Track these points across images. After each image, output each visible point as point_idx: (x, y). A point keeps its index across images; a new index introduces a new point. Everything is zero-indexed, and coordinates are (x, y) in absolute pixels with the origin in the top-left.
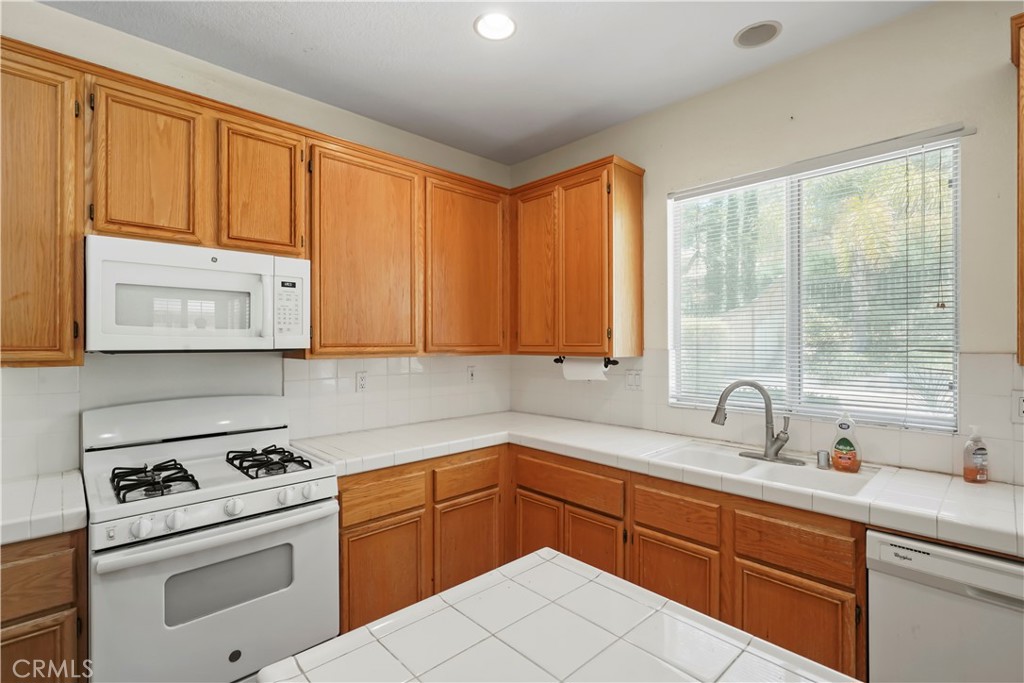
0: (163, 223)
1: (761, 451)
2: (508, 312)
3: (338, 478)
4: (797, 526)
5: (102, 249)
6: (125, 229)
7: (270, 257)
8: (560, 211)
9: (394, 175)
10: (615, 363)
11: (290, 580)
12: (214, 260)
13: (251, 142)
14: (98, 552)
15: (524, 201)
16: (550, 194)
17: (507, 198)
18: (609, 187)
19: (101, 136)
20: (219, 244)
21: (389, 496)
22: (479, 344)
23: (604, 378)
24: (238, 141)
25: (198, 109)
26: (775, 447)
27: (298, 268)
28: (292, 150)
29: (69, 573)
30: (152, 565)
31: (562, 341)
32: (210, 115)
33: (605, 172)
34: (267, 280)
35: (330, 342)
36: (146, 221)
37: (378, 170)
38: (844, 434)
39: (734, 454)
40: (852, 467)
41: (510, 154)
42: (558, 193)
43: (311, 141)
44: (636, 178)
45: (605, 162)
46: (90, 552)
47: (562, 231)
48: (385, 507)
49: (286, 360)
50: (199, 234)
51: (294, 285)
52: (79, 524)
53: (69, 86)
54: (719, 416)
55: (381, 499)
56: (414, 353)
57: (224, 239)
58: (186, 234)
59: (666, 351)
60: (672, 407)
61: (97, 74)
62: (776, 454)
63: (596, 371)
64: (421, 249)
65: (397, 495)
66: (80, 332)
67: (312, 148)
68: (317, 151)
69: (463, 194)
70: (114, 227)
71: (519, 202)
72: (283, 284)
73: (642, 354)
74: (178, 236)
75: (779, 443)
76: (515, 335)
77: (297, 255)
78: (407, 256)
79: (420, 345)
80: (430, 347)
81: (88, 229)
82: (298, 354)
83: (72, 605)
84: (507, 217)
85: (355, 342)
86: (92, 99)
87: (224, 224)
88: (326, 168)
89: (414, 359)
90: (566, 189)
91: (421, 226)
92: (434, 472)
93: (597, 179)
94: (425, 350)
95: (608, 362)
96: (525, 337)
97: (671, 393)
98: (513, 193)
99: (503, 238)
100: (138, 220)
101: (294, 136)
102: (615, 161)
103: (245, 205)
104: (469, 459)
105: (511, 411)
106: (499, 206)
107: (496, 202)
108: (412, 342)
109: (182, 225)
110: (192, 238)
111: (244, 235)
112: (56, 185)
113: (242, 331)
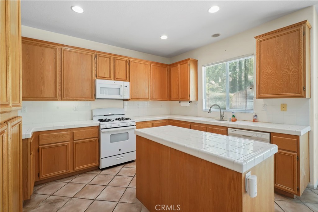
0: (106, 77)
1: (219, 119)
2: (169, 92)
3: (136, 122)
4: (218, 129)
5: (98, 82)
6: (101, 78)
7: (123, 82)
8: (179, 70)
9: (144, 64)
10: (191, 102)
11: (128, 139)
12: (114, 83)
13: (119, 61)
14: (101, 129)
15: (172, 67)
16: (177, 66)
17: (168, 67)
18: (189, 65)
19: (97, 62)
20: (114, 80)
21: (144, 127)
22: (163, 99)
23: (189, 105)
24: (117, 61)
25: (111, 56)
26: (222, 118)
27: (127, 84)
28: (126, 61)
29: (97, 132)
30: (108, 132)
31: (180, 97)
32: (113, 56)
33: (188, 62)
34: (123, 86)
35: (133, 98)
36: (104, 76)
37: (141, 63)
38: (234, 114)
39: (215, 120)
40: (235, 120)
41: (170, 56)
42: (179, 66)
43: (129, 59)
44: (196, 62)
45: (188, 60)
46: (100, 129)
47: (180, 74)
49: (124, 101)
51: (127, 87)
52: (99, 125)
53: (93, 55)
54: (210, 112)
56: (149, 100)
57: (115, 79)
58: (109, 78)
59: (202, 99)
60: (203, 111)
61: (97, 52)
62: (222, 119)
63: (187, 104)
64: (150, 79)
66: (95, 95)
67: (129, 60)
68: (130, 61)
69: (159, 66)
70: (99, 78)
71: (171, 67)
72: (125, 87)
73: (197, 100)
74: (108, 79)
75: (222, 117)
76: (170, 97)
77: (127, 81)
78: (147, 81)
79: (150, 99)
80: (152, 99)
81: (96, 79)
82: (127, 100)
83: (98, 137)
84: (168, 71)
85: (137, 98)
86: (96, 57)
87: (115, 76)
88: (132, 64)
89: (148, 102)
90: (180, 65)
91: (150, 74)
92: (153, 123)
93: (187, 63)
94: (151, 100)
95: (190, 102)
96: (173, 97)
97: (203, 108)
98: (170, 65)
99: (168, 75)
100: (102, 76)
101: (126, 59)
102: (190, 59)
103: (118, 72)
104: (160, 121)
105: (170, 114)
106: (167, 68)
107: (166, 68)
108: (148, 98)
109: (109, 77)
110: (110, 79)
111: (118, 78)
112: (92, 71)
113: (118, 95)
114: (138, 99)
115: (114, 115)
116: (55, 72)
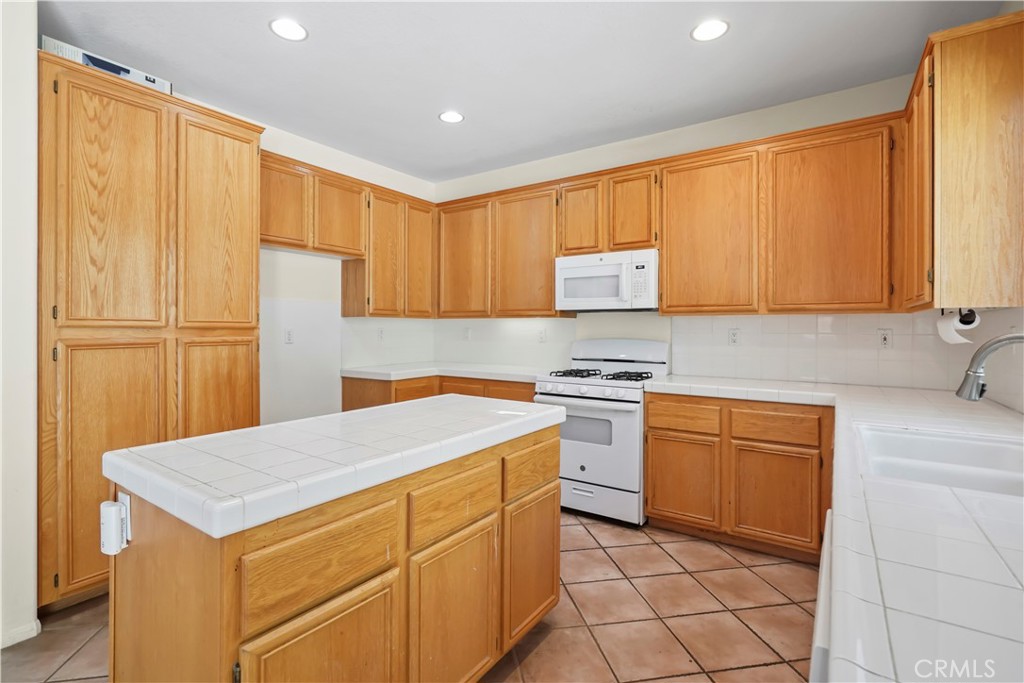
0: (585, 245)
3: (647, 393)
5: (561, 263)
6: (571, 252)
12: (602, 259)
13: (626, 184)
14: (536, 393)
16: (913, 106)
20: (608, 250)
21: (685, 417)
24: (619, 185)
28: (649, 179)
32: (605, 178)
35: (677, 303)
36: (580, 246)
43: (663, 167)
48: (681, 424)
50: (600, 247)
51: (643, 267)
53: (555, 193)
55: (677, 416)
57: (611, 246)
58: (594, 249)
65: (692, 418)
67: (662, 170)
68: (665, 171)
70: (567, 252)
72: (637, 268)
74: (590, 250)
81: (557, 256)
86: (561, 195)
87: (612, 237)
91: (763, 196)
92: (731, 410)
94: (768, 309)
95: (967, 316)
100: (577, 246)
101: (651, 169)
103: (623, 223)
108: (750, 302)
109: (593, 245)
110: (596, 249)
111: (623, 241)
112: (550, 238)
113: (614, 298)
114: (696, 309)
115: (633, 361)
116: (485, 255)
